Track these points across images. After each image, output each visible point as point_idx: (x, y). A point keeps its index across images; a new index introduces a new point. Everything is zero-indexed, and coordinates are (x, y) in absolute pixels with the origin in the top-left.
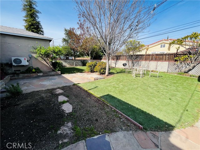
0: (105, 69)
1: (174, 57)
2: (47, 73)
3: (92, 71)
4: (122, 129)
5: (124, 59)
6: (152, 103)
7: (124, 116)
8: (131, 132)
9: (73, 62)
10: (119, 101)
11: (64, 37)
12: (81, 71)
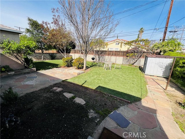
0: (83, 64)
1: (126, 54)
2: (20, 71)
3: (68, 66)
4: (121, 105)
5: (91, 54)
6: (126, 87)
7: (118, 98)
8: (126, 106)
9: (40, 55)
10: (109, 89)
11: (29, 28)
12: (56, 66)
